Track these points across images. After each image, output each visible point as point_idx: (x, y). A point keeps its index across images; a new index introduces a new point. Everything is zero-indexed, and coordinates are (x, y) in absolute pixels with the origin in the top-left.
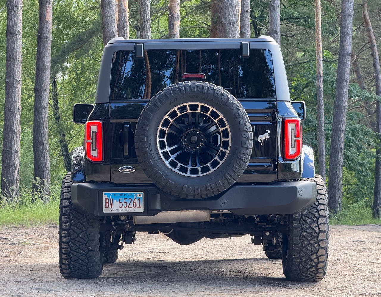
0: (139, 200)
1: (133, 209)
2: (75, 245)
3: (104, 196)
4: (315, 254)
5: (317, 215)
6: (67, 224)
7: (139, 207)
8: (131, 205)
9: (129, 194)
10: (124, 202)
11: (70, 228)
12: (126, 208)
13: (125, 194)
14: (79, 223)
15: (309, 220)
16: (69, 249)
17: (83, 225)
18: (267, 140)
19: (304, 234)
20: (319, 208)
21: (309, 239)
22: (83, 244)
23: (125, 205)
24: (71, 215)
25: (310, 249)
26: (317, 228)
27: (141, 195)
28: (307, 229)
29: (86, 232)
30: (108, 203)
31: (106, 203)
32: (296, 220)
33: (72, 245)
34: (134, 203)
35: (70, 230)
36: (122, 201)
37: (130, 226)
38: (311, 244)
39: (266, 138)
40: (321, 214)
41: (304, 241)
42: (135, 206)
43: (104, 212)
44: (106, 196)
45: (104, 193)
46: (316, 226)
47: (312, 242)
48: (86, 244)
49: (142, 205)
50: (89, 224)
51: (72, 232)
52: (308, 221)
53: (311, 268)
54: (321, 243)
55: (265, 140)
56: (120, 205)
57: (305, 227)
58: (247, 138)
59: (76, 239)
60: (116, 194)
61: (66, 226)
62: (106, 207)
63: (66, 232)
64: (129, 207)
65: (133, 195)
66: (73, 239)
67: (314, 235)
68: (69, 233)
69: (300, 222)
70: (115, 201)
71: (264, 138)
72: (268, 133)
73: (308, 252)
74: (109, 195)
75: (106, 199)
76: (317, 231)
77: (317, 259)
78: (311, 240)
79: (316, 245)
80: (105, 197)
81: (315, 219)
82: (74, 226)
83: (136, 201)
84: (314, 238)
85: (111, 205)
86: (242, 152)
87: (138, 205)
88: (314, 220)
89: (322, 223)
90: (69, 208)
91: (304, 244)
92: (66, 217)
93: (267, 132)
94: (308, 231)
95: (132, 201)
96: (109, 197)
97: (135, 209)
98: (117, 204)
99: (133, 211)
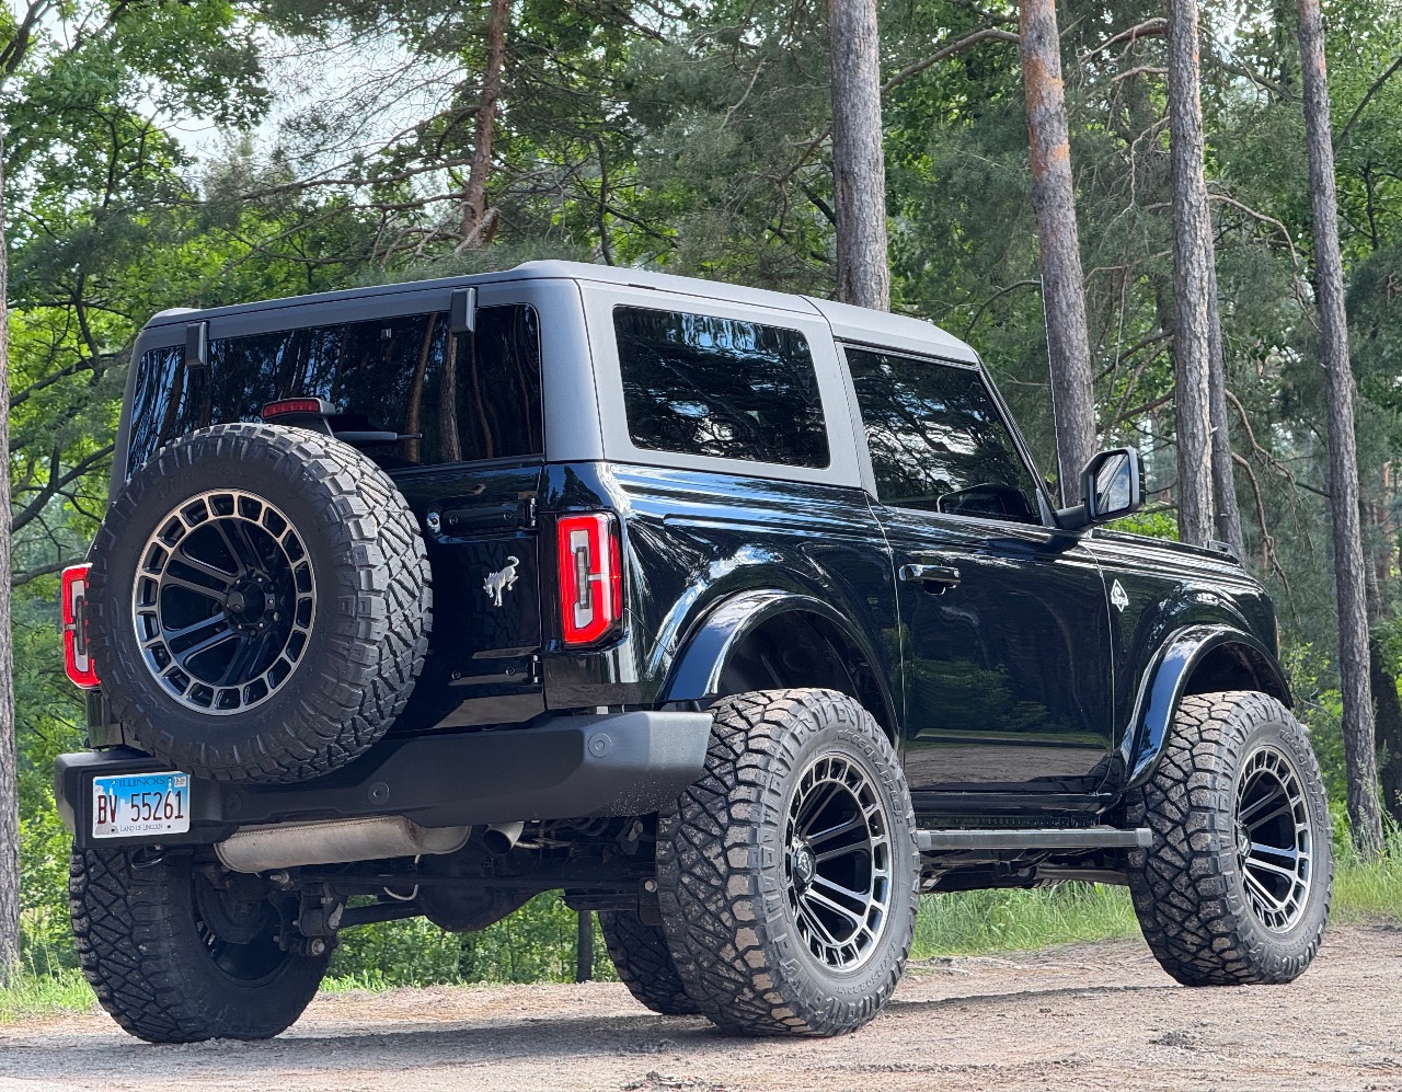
0: (179, 795)
1: (165, 822)
2: (105, 940)
3: (95, 787)
4: (729, 946)
5: (723, 819)
7: (179, 817)
8: (160, 814)
9: (156, 780)
10: (144, 805)
12: (147, 824)
13: (146, 779)
14: (108, 875)
15: (700, 835)
16: (93, 954)
18: (510, 588)
19: (686, 880)
20: (733, 795)
21: (701, 896)
22: (123, 936)
23: (145, 812)
25: (711, 928)
26: (721, 859)
27: (183, 779)
28: (694, 865)
29: (126, 902)
30: (105, 808)
31: (100, 809)
32: (666, 838)
33: (97, 940)
34: (167, 805)
35: (88, 896)
36: (137, 800)
37: (291, 878)
38: (710, 912)
39: (507, 583)
40: (734, 816)
41: (688, 903)
42: (168, 814)
43: (95, 836)
44: (101, 787)
45: (96, 779)
46: (719, 855)
47: (712, 908)
48: (131, 934)
49: (186, 813)
52: (698, 838)
53: (739, 991)
54: (737, 907)
55: (505, 589)
56: (134, 813)
57: (688, 857)
58: (353, 587)
59: (105, 922)
60: (124, 780)
62: (100, 822)
64: (155, 819)
65: (164, 781)
66: (98, 923)
67: (714, 882)
69: (674, 844)
70: (122, 801)
71: (502, 584)
72: (512, 568)
73: (708, 939)
74: (106, 785)
75: (100, 797)
76: (722, 869)
77: (739, 961)
78: (708, 899)
79: (725, 916)
80: (98, 791)
81: (716, 831)
83: (173, 800)
84: (715, 894)
85: (113, 813)
86: (340, 631)
87: (176, 813)
88: (712, 835)
89: (736, 845)
91: (690, 912)
93: (512, 562)
94: (697, 871)
95: (163, 801)
96: (107, 790)
97: (168, 822)
98: (125, 811)
99: (164, 831)
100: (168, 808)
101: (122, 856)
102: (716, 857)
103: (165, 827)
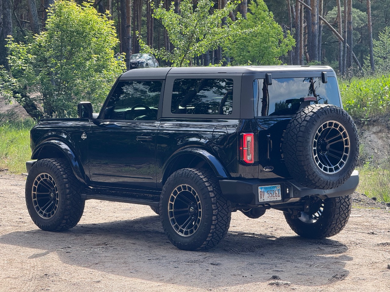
0: (278, 191)
2: (219, 226)
4: (344, 220)
6: (216, 211)
8: (274, 195)
10: (270, 193)
11: (218, 213)
12: (271, 198)
13: (270, 187)
14: (223, 210)
17: (225, 211)
19: (342, 206)
21: (344, 210)
23: (271, 195)
24: (218, 204)
26: (348, 201)
27: (279, 187)
28: (343, 203)
29: (227, 216)
30: (261, 194)
38: (344, 213)
41: (341, 211)
42: (276, 195)
43: (260, 201)
45: (259, 187)
49: (280, 195)
50: (228, 210)
51: (219, 217)
56: (268, 195)
60: (265, 187)
61: (216, 212)
62: (260, 198)
63: (215, 217)
64: (273, 197)
65: (274, 187)
67: (347, 206)
68: (217, 217)
69: (339, 198)
70: (265, 193)
74: (261, 188)
76: (348, 204)
79: (347, 214)
80: (260, 190)
82: (220, 211)
85: (263, 196)
87: (278, 195)
90: (215, 198)
92: (215, 205)
95: (275, 193)
100: (276, 194)
101: (226, 205)
102: (347, 201)
103: (276, 199)
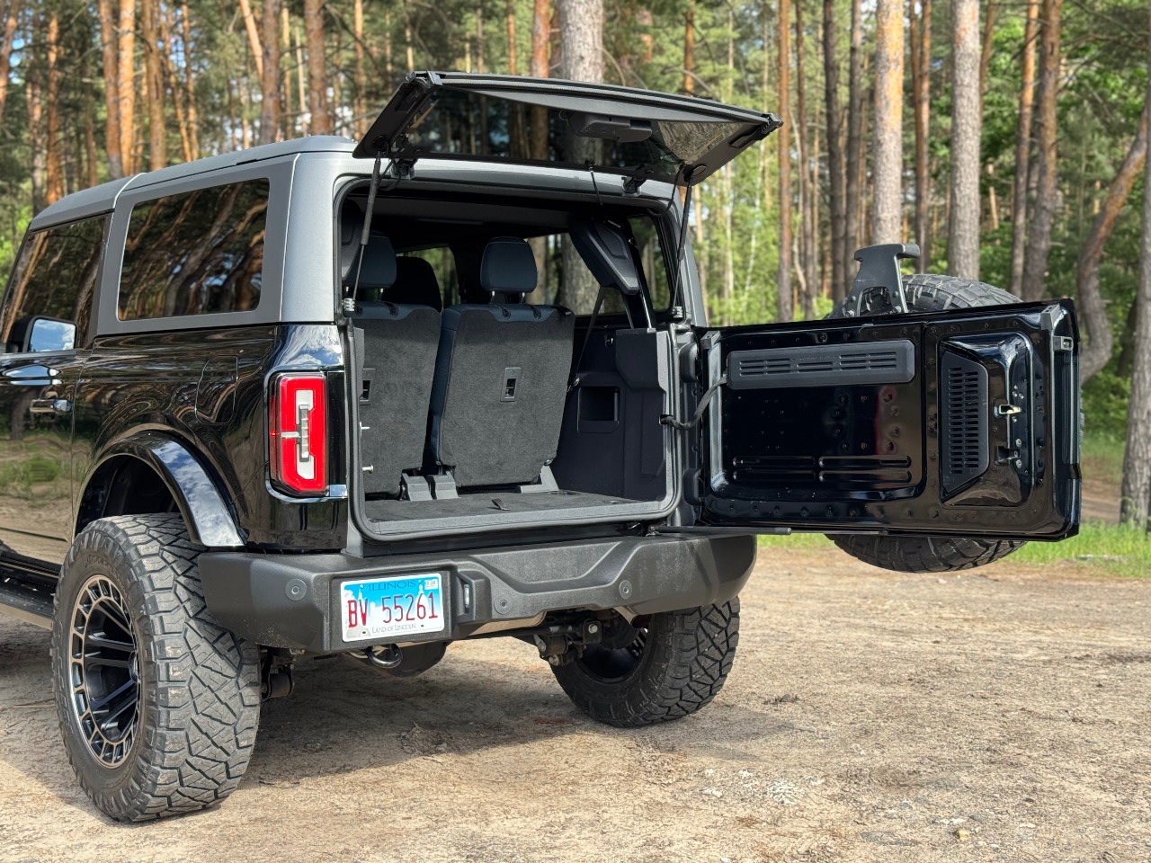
0: (431, 596)
1: (418, 623)
3: (343, 593)
7: (433, 616)
8: (413, 614)
9: (405, 583)
10: (396, 607)
12: (400, 624)
23: (396, 614)
27: (434, 583)
30: (355, 612)
31: (351, 612)
34: (419, 606)
36: (389, 604)
42: (422, 615)
43: (345, 639)
44: (350, 592)
45: (343, 585)
49: (440, 611)
56: (386, 615)
60: (369, 585)
62: (351, 625)
64: (407, 619)
65: (416, 584)
70: (373, 604)
74: (355, 589)
75: (350, 602)
80: (346, 595)
83: (425, 601)
85: (364, 616)
87: (429, 613)
95: (415, 603)
96: (356, 595)
97: (422, 622)
98: (376, 614)
99: (419, 630)
100: (421, 609)
103: (419, 626)
